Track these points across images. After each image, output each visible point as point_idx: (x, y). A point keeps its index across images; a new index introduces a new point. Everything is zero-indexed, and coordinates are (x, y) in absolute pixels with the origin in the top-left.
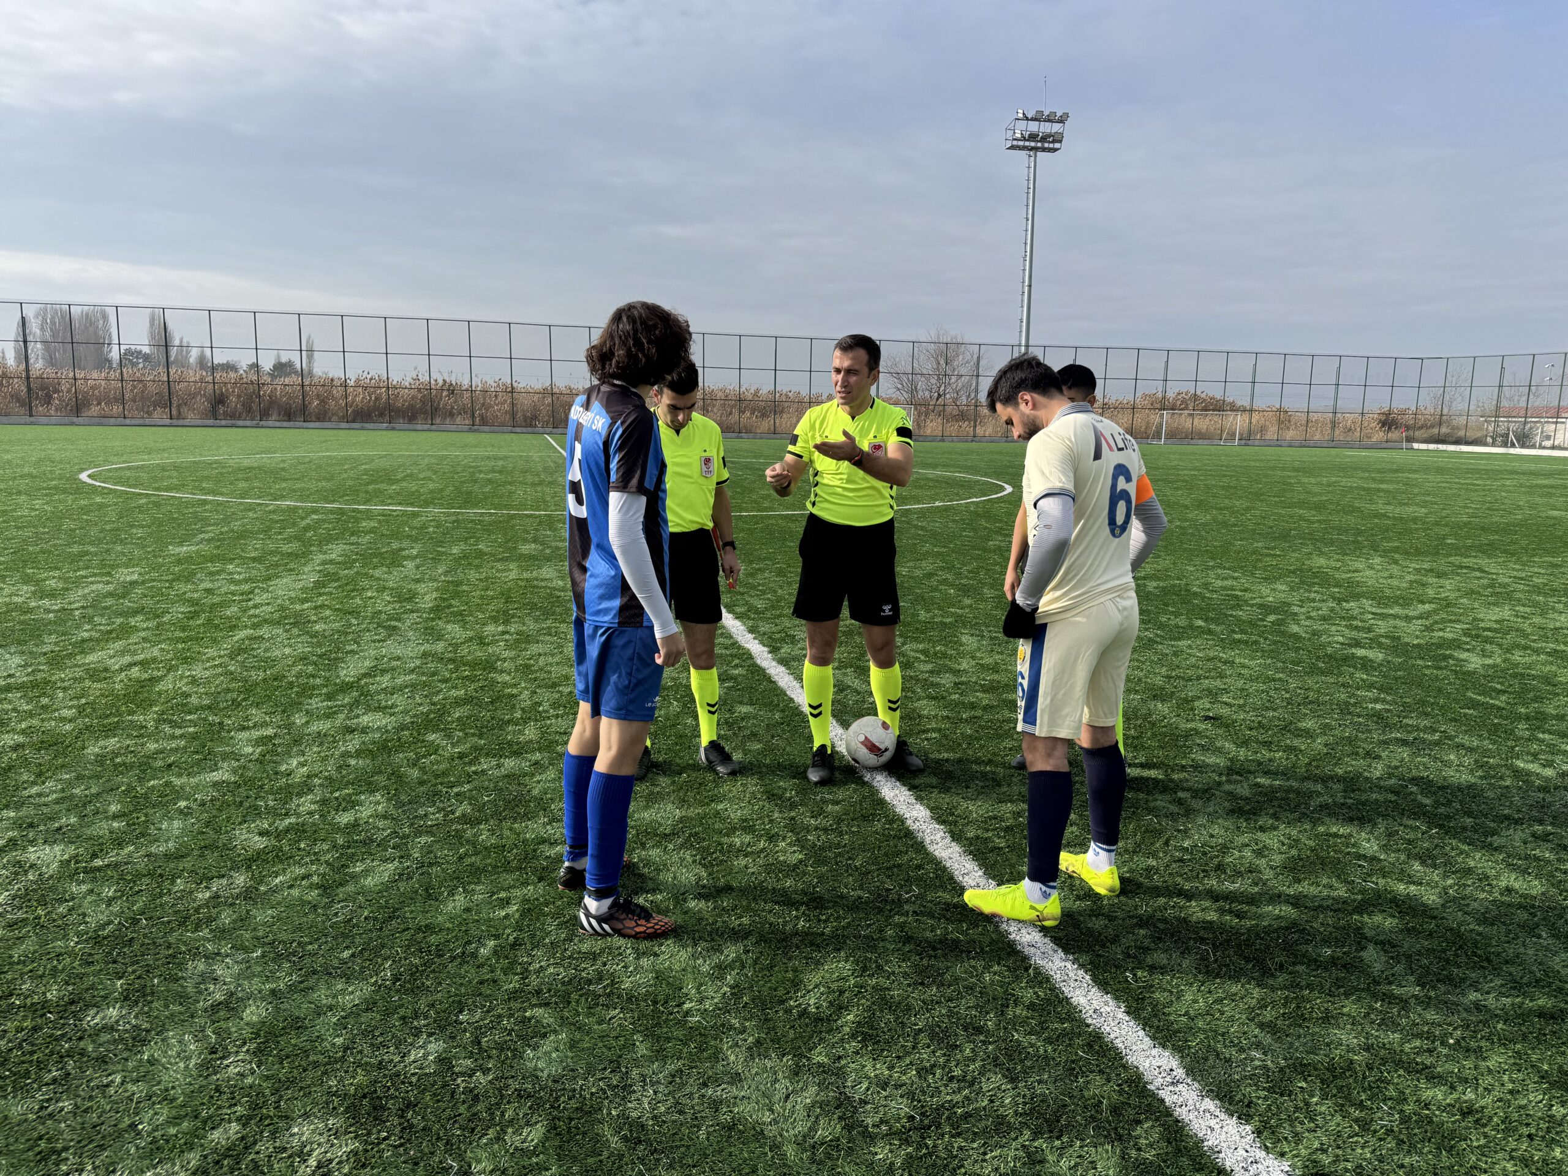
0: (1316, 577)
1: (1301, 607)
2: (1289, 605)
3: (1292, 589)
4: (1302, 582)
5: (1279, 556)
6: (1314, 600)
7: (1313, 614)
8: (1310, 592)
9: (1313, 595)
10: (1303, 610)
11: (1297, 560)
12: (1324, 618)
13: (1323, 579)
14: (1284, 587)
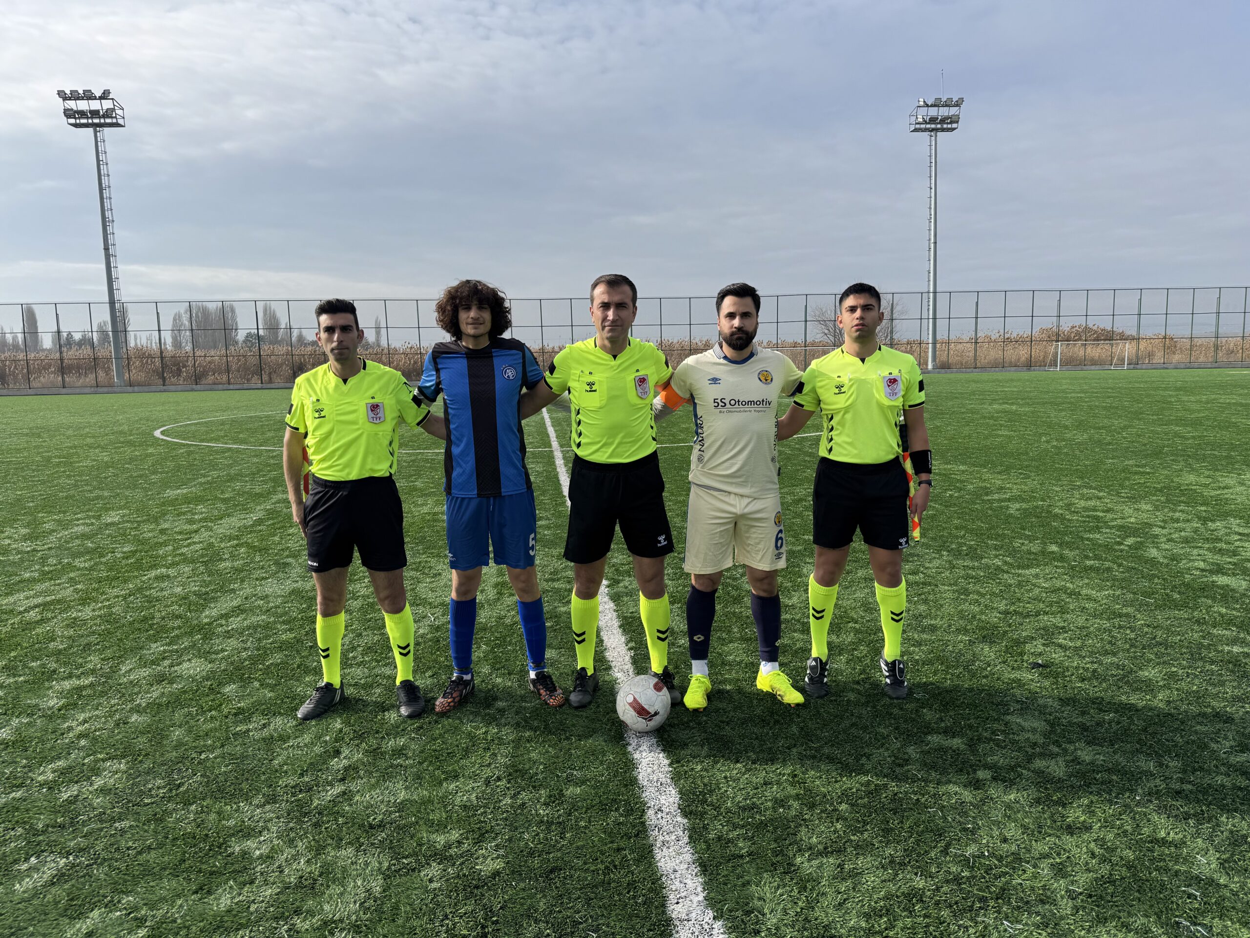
0: (1184, 495)
1: (1163, 528)
2: (1150, 526)
3: (1157, 508)
4: (1168, 501)
5: (1148, 473)
6: (1177, 521)
7: (1175, 536)
8: (1175, 511)
9: (1177, 514)
10: (1164, 531)
11: (1167, 477)
12: (1186, 541)
13: (1191, 497)
14: (1148, 507)
